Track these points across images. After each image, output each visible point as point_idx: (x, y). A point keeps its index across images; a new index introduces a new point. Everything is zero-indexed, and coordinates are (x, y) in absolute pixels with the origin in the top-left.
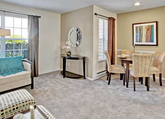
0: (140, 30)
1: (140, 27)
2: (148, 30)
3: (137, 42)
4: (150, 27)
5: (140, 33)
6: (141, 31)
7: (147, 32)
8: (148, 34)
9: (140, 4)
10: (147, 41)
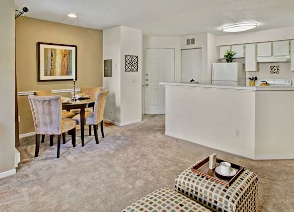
0: (52, 55)
1: (52, 49)
2: (64, 56)
3: (46, 75)
4: (67, 52)
5: (52, 60)
6: (53, 57)
7: (63, 60)
8: (64, 63)
9: (76, 16)
10: (62, 74)
